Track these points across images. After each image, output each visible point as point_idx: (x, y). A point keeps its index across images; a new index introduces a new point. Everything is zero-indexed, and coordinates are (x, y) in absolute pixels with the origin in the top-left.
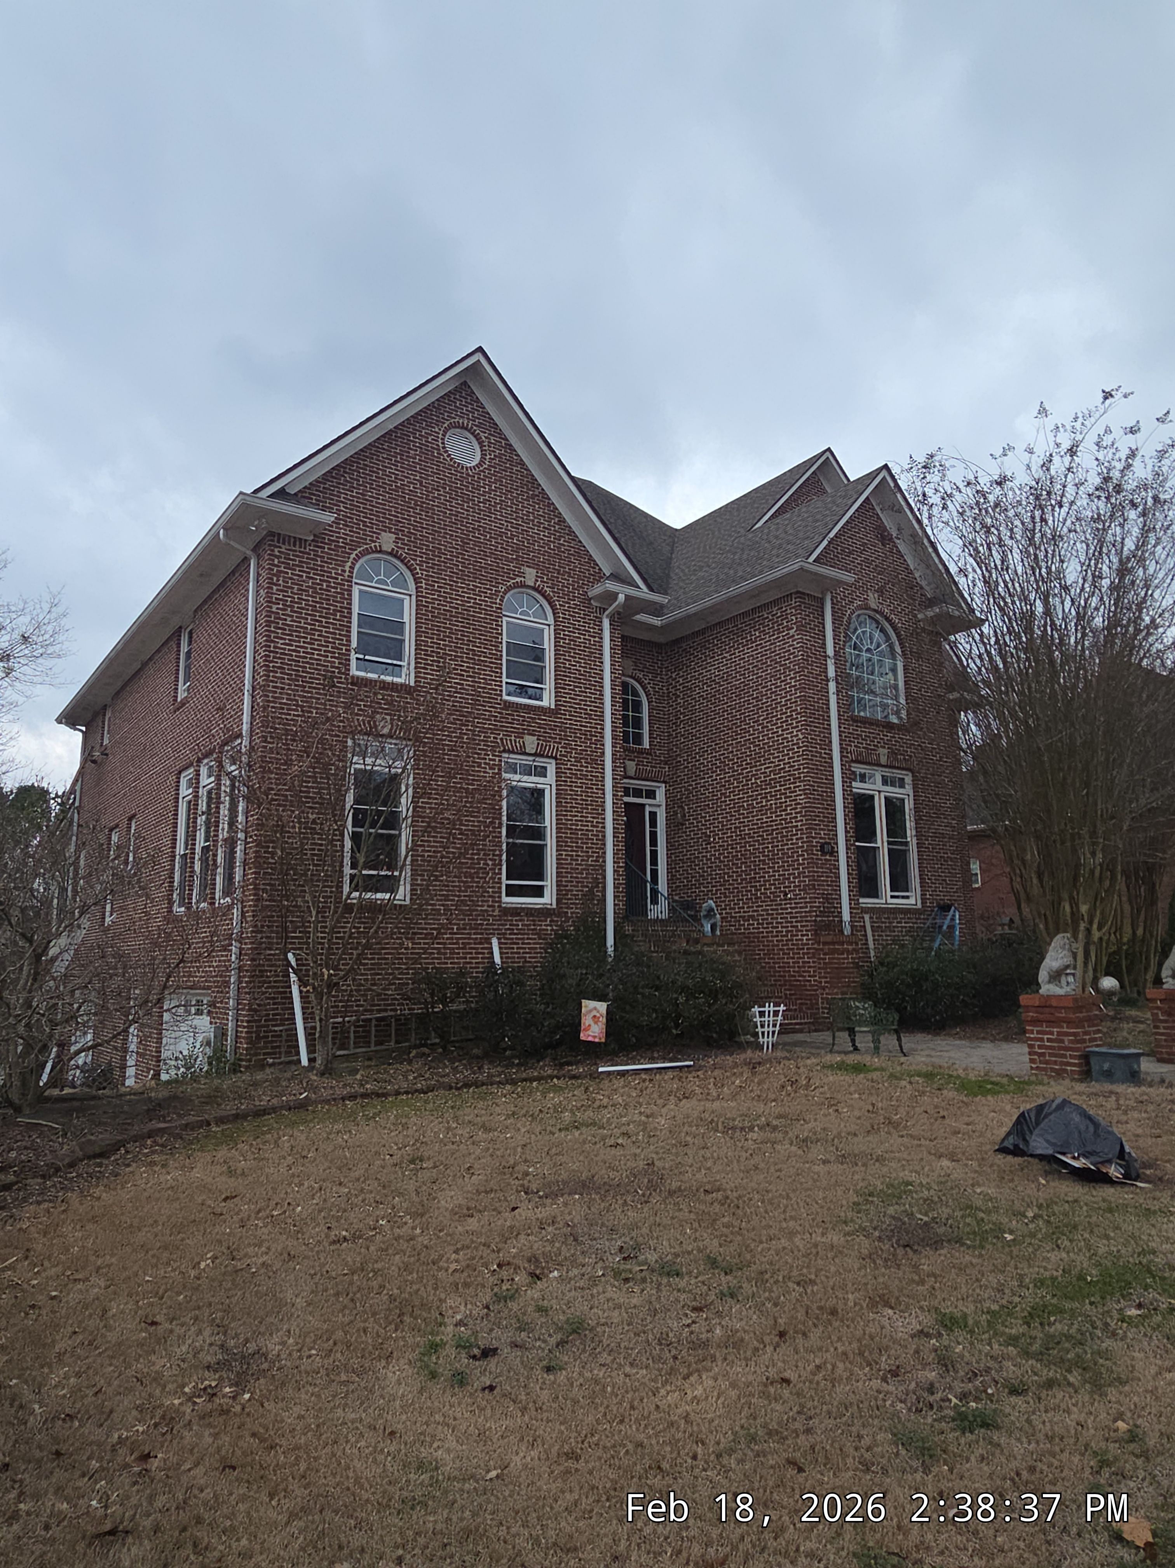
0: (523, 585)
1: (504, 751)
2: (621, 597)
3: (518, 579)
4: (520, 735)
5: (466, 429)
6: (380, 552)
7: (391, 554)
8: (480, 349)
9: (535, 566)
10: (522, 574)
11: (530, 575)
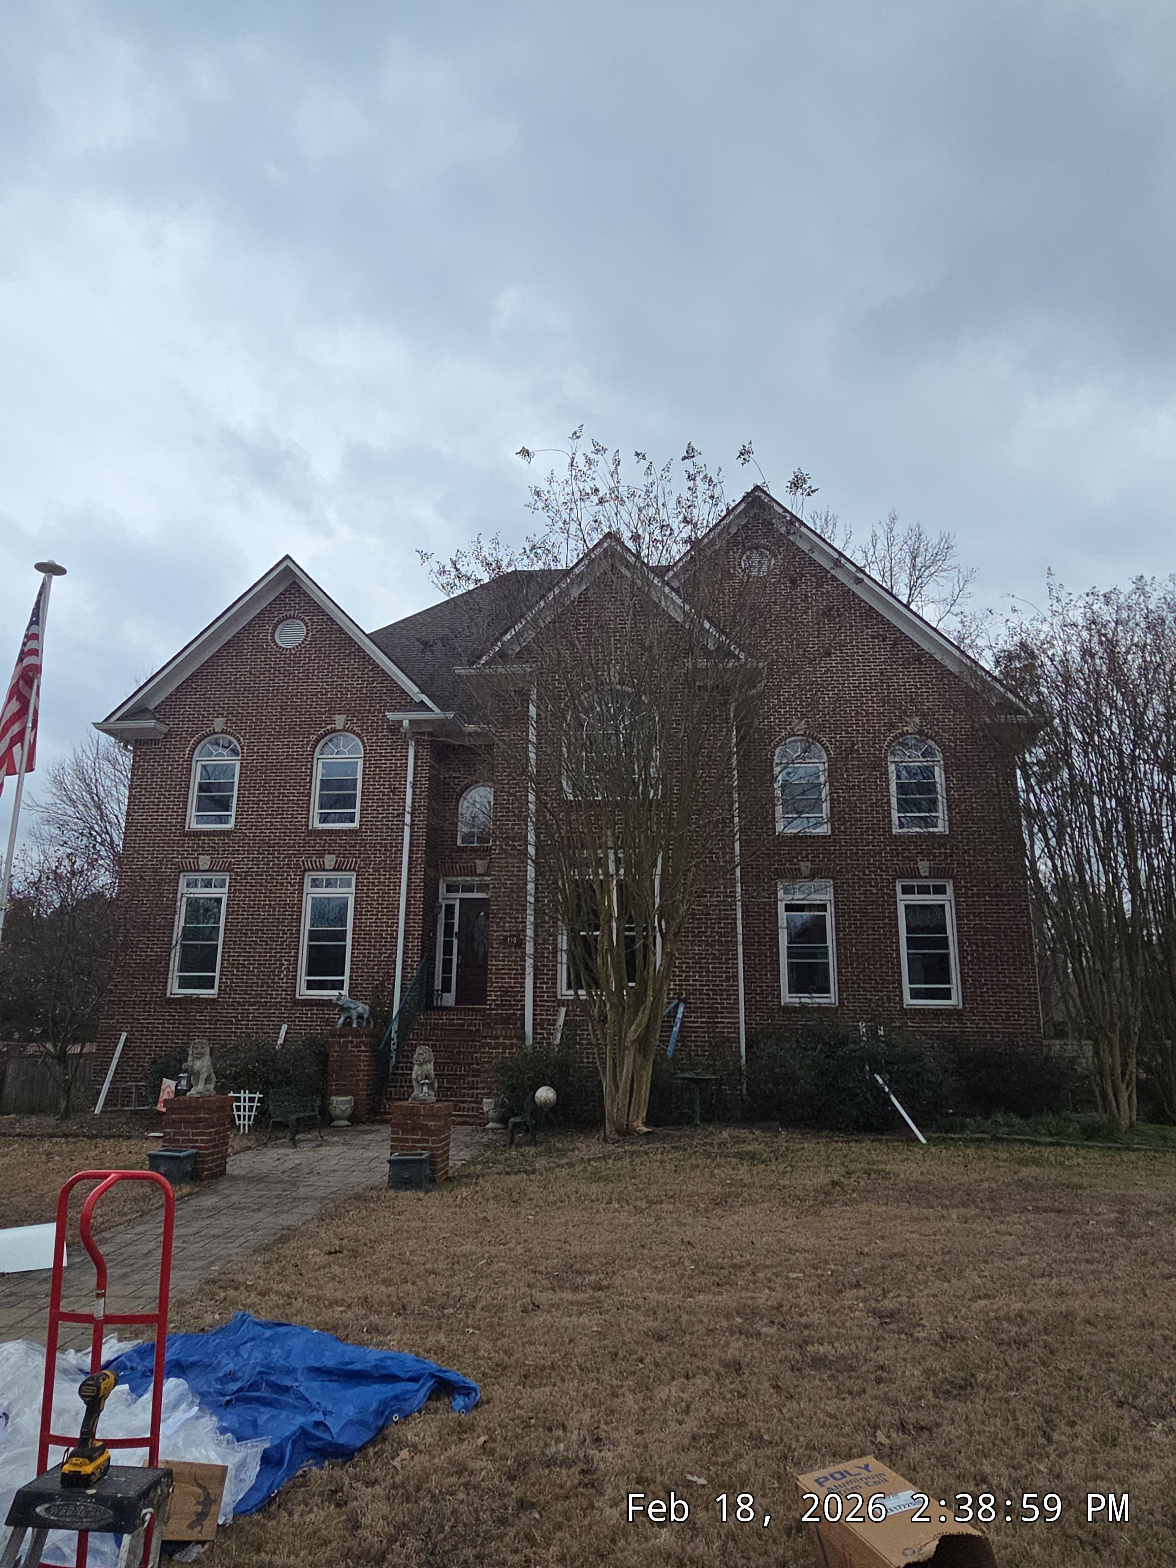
0: (334, 731)
1: (306, 870)
2: (406, 723)
3: (329, 727)
4: (321, 855)
5: (294, 618)
6: (215, 733)
7: (223, 732)
8: (287, 557)
9: (347, 712)
10: (333, 722)
11: (340, 720)
